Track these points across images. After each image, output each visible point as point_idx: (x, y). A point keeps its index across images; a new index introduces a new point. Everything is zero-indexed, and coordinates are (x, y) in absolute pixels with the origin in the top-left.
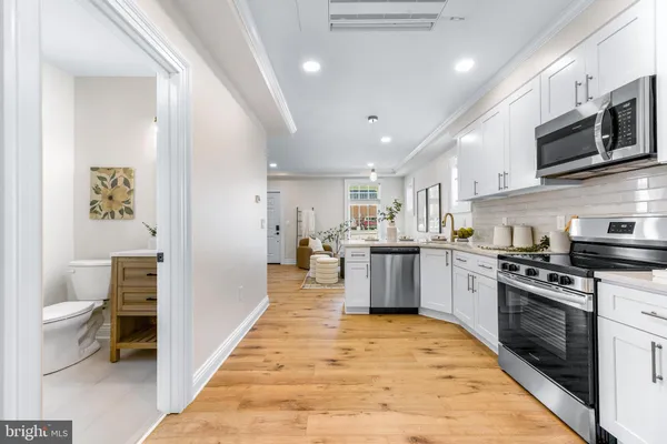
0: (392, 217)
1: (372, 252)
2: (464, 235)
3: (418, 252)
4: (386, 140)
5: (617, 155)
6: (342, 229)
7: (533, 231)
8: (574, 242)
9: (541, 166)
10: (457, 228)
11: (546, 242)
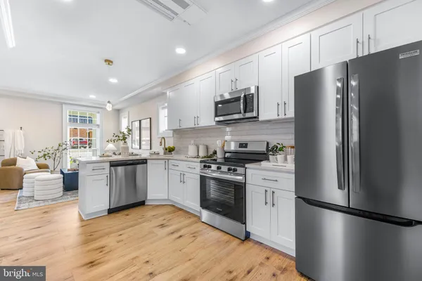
0: (124, 139)
1: (111, 166)
2: (170, 150)
3: (146, 163)
4: (113, 81)
5: (248, 115)
6: (61, 148)
7: (207, 148)
8: (226, 152)
9: (216, 115)
10: (167, 146)
11: (215, 153)
